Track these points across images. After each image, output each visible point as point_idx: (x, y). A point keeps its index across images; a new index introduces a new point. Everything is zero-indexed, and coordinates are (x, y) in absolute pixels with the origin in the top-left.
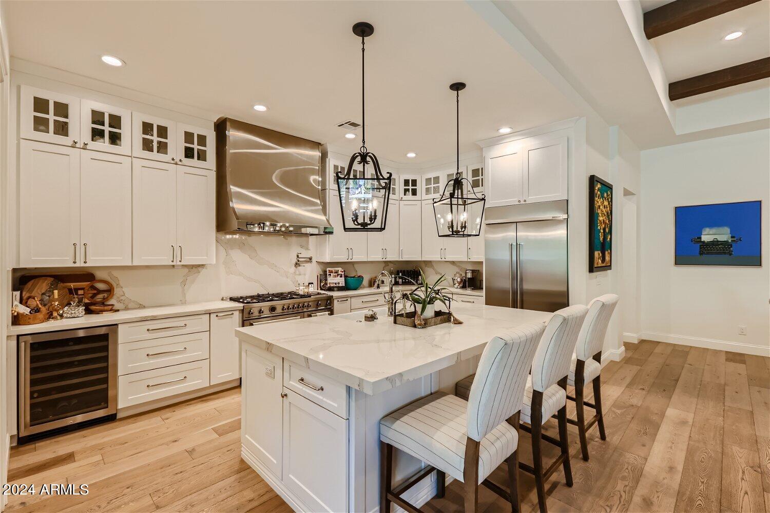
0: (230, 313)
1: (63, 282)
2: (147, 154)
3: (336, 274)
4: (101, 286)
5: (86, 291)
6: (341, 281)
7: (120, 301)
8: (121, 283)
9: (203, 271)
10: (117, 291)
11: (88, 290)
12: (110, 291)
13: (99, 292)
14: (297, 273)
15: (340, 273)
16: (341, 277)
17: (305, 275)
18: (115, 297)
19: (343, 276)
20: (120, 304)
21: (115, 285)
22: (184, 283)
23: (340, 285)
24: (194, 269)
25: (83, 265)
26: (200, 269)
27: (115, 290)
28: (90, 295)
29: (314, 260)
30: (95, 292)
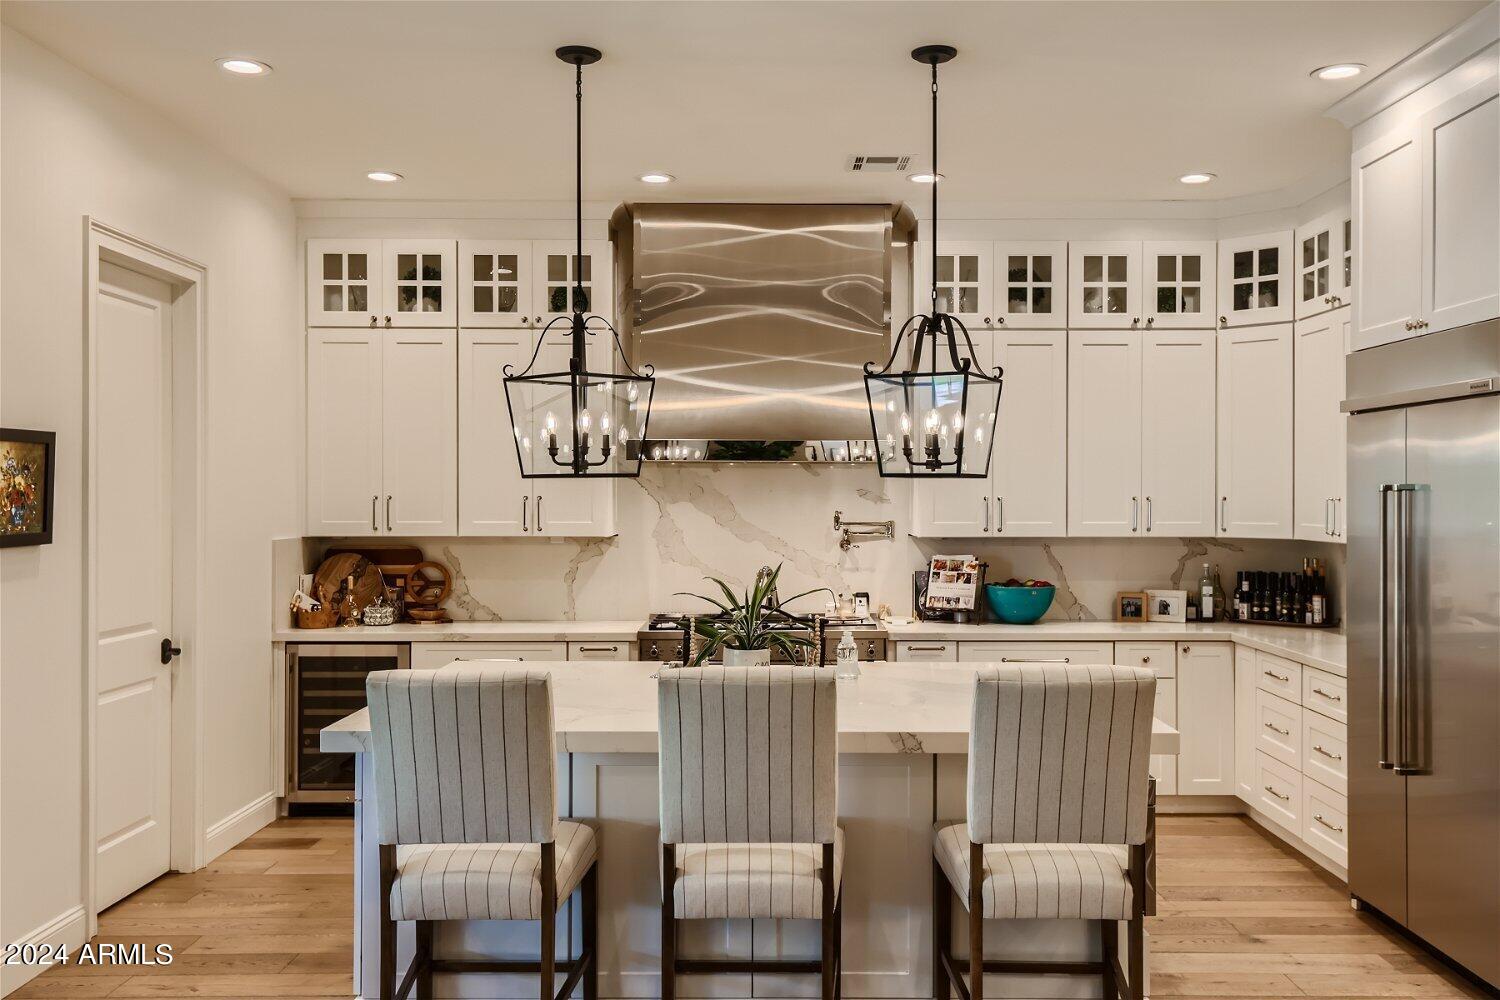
0: (611, 646)
1: (378, 562)
2: (484, 318)
3: (955, 573)
4: (433, 573)
5: (409, 580)
6: (965, 594)
7: (461, 604)
8: (464, 572)
9: (611, 552)
10: (457, 585)
11: (413, 580)
12: (444, 584)
13: (429, 584)
14: (848, 565)
15: (966, 570)
16: (968, 581)
17: (873, 570)
18: (454, 596)
19: (974, 579)
20: (461, 610)
21: (453, 573)
22: (571, 576)
23: (961, 605)
24: (592, 546)
25: (386, 534)
26: (604, 547)
27: (454, 582)
28: (417, 589)
29: (900, 532)
30: (422, 583)
